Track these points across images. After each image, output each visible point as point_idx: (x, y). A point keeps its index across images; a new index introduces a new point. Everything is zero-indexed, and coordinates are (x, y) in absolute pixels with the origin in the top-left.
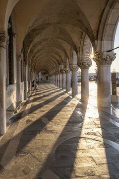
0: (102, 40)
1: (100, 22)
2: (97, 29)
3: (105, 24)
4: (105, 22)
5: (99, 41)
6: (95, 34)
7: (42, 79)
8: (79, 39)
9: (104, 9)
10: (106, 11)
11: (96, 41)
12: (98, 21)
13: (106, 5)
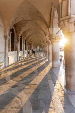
0: (52, 27)
1: (51, 17)
2: (49, 21)
3: (53, 18)
4: (53, 17)
5: (51, 28)
6: (49, 24)
7: (39, 50)
8: (46, 28)
9: (51, 9)
10: (52, 9)
11: (49, 28)
12: (50, 17)
13: (52, 6)
